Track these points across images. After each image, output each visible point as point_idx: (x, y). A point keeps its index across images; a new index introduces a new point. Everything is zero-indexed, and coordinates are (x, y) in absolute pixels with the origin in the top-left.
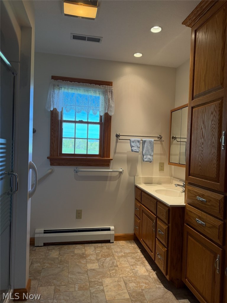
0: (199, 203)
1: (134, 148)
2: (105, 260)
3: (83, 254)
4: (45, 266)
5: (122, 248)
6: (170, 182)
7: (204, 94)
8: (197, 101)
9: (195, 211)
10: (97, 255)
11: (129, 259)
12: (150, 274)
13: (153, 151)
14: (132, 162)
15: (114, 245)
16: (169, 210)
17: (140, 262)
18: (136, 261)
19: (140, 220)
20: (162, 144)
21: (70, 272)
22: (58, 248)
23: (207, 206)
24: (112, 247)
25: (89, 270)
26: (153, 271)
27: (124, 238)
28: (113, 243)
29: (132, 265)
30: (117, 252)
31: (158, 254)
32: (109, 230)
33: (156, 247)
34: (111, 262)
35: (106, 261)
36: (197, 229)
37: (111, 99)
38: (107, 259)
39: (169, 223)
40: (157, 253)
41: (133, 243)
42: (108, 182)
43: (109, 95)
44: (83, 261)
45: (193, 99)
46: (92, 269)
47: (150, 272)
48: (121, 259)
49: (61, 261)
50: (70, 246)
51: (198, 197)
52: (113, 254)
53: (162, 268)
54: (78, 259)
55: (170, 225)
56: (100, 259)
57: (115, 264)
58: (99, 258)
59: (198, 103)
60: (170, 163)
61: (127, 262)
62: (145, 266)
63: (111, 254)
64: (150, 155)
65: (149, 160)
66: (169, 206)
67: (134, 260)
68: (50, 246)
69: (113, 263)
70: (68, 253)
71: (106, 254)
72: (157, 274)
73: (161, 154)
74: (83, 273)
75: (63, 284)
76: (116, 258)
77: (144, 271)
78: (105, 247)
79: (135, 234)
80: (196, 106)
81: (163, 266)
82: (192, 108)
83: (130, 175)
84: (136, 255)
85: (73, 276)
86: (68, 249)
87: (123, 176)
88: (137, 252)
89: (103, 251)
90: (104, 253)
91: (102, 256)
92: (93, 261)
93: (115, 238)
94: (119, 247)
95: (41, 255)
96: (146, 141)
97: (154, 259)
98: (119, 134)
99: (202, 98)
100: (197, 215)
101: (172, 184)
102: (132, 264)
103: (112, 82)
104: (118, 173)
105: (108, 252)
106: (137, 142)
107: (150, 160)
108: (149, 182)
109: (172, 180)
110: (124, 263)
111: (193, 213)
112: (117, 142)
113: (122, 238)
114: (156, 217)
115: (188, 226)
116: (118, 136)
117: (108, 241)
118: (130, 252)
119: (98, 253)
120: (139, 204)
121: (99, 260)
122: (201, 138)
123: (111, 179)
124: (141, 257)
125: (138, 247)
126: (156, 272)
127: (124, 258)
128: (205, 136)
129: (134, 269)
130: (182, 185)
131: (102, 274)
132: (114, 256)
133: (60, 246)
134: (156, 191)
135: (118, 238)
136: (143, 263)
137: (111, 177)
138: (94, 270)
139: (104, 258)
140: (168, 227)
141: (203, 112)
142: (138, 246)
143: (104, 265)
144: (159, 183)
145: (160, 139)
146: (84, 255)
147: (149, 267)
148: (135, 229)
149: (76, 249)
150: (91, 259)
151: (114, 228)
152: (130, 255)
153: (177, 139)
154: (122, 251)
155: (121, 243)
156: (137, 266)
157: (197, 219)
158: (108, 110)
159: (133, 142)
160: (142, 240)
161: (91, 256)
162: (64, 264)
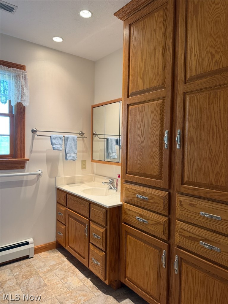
0: (139, 201)
1: (56, 145)
2: (28, 281)
5: (45, 261)
6: (92, 180)
7: (143, 92)
8: (133, 99)
9: (136, 209)
10: (17, 278)
11: (57, 272)
12: (85, 284)
13: (76, 148)
14: (52, 162)
15: (34, 260)
16: (107, 211)
17: (70, 272)
18: (65, 272)
19: (65, 225)
20: (83, 141)
23: (149, 203)
24: (33, 263)
26: (87, 278)
27: (45, 248)
28: (33, 257)
29: (63, 279)
30: (41, 267)
31: (94, 260)
32: (27, 243)
33: (90, 252)
34: (37, 283)
35: (30, 282)
36: (138, 227)
37: (25, 86)
38: (31, 279)
39: (106, 225)
40: (91, 259)
41: (56, 252)
42: (23, 188)
43: (22, 81)
45: (128, 97)
47: (84, 281)
48: (48, 275)
51: (138, 195)
52: (36, 272)
53: (100, 274)
55: (108, 227)
56: (22, 282)
57: (42, 284)
58: (20, 281)
59: (136, 101)
60: (93, 161)
61: (55, 276)
62: (76, 275)
63: (34, 272)
64: (74, 153)
65: (73, 158)
66: (108, 207)
67: (63, 272)
69: (39, 282)
71: (28, 273)
72: (91, 280)
73: (83, 152)
76: (42, 275)
77: (78, 281)
78: (24, 266)
79: (57, 241)
80: (132, 104)
81: (101, 271)
82: (128, 105)
83: (50, 176)
84: (63, 265)
87: (41, 178)
88: (64, 262)
89: (23, 270)
90: (24, 273)
91: (23, 277)
92: (13, 288)
93: (35, 251)
94: (42, 260)
96: (69, 138)
97: (87, 266)
98: (35, 129)
99: (140, 96)
100: (137, 213)
101: (94, 181)
102: (62, 277)
103: (25, 66)
104: (36, 176)
105: (29, 270)
106: (59, 139)
107: (75, 158)
108: (72, 183)
109: (94, 178)
110: (53, 279)
111: (132, 211)
112: (33, 138)
113: (42, 249)
114: (88, 220)
115: (126, 225)
116: (34, 131)
117: (27, 257)
118: (55, 263)
119: (17, 275)
120: (63, 209)
121: (20, 284)
122: (140, 136)
123: (27, 183)
124: (69, 266)
125: (64, 255)
126: (90, 279)
127: (51, 272)
128: (145, 135)
129: (66, 283)
130: (109, 182)
132: (38, 274)
134: (83, 191)
135: (37, 251)
136: (73, 272)
137: (27, 181)
139: (27, 280)
140: (106, 230)
141: (141, 110)
142: (62, 254)
143: (29, 289)
144: (82, 182)
145: (82, 135)
147: (81, 275)
148: (57, 236)
150: (9, 287)
151: (33, 240)
152: (57, 267)
153: (98, 135)
154: (46, 265)
155: (43, 255)
156: (68, 278)
157: (138, 217)
158: (21, 99)
159: (55, 139)
160: (69, 246)
161: (8, 282)
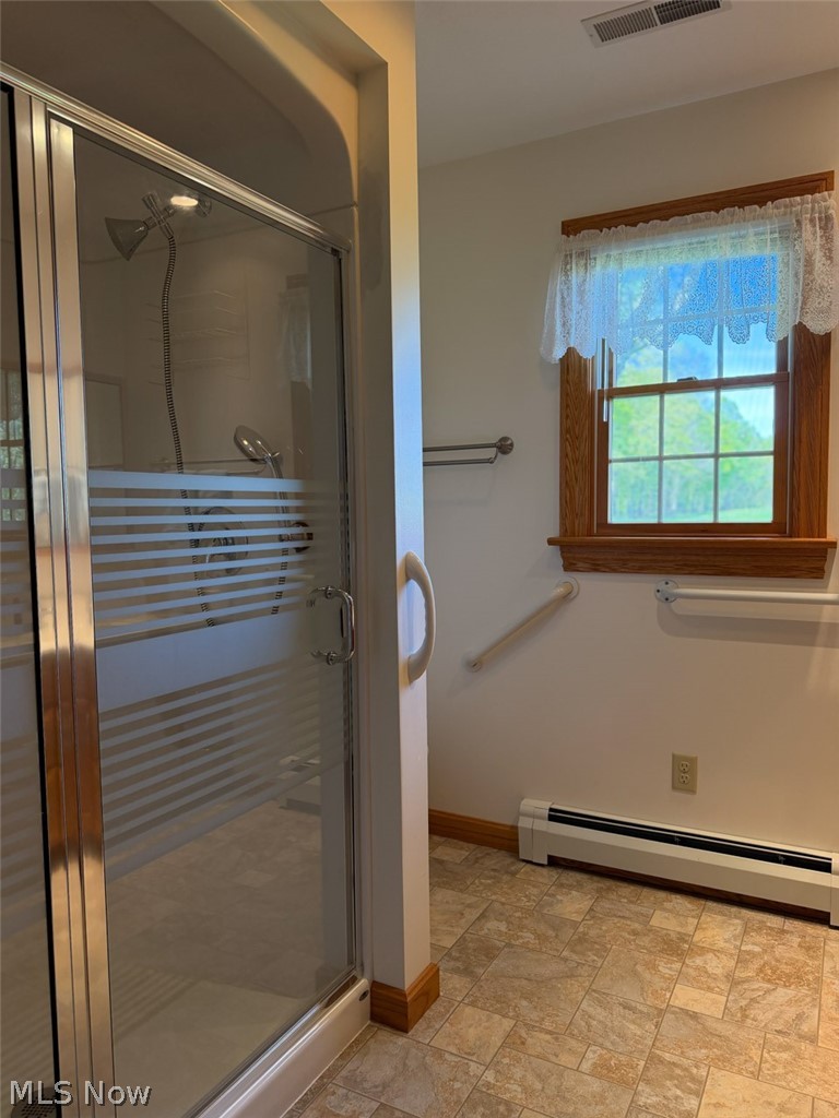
3: (682, 938)
4: (518, 937)
10: (742, 959)
21: (594, 991)
22: (595, 885)
24: (832, 946)
25: (673, 1013)
32: (826, 867)
34: (793, 1010)
35: (770, 998)
38: (781, 991)
42: (818, 650)
43: (810, 236)
44: (667, 967)
46: (686, 1012)
49: (582, 939)
50: (646, 891)
52: (819, 980)
54: (650, 952)
56: (746, 980)
57: (805, 1028)
58: (743, 975)
63: (810, 977)
68: (572, 874)
69: (800, 1017)
70: (623, 917)
71: (786, 969)
74: (641, 1012)
75: (547, 1025)
76: (827, 1001)
78: (796, 940)
85: (599, 1010)
86: (632, 902)
89: (780, 950)
90: (777, 960)
91: (761, 970)
92: (709, 980)
95: (526, 896)
105: (798, 961)
117: (821, 918)
119: (748, 952)
121: (739, 983)
123: (835, 635)
131: (721, 1048)
132: (818, 990)
133: (609, 883)
138: (694, 1016)
139: (767, 986)
143: (752, 1013)
146: (686, 942)
149: (665, 910)
150: (703, 970)
161: (710, 955)
162: (589, 953)
